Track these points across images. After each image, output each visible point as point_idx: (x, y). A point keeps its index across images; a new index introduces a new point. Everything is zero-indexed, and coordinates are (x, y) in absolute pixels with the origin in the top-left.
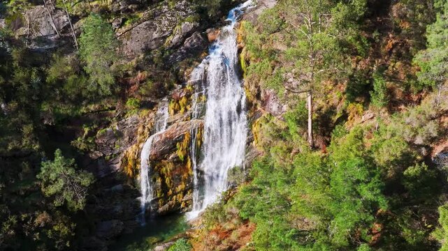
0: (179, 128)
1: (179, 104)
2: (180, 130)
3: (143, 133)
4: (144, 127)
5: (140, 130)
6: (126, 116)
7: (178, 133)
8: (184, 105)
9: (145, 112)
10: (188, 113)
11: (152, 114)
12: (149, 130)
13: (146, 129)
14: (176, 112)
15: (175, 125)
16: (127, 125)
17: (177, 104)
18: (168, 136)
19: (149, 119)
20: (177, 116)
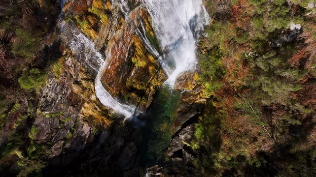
0: (120, 44)
1: (91, 14)
2: (124, 43)
3: (84, 89)
4: (77, 83)
5: (76, 89)
6: (38, 93)
7: (124, 50)
8: (100, 10)
9: (56, 67)
10: (115, 14)
11: (69, 61)
12: (87, 80)
13: (83, 82)
14: (96, 28)
15: (111, 44)
16: (53, 100)
17: (90, 18)
18: (117, 64)
19: (72, 69)
20: (104, 32)
